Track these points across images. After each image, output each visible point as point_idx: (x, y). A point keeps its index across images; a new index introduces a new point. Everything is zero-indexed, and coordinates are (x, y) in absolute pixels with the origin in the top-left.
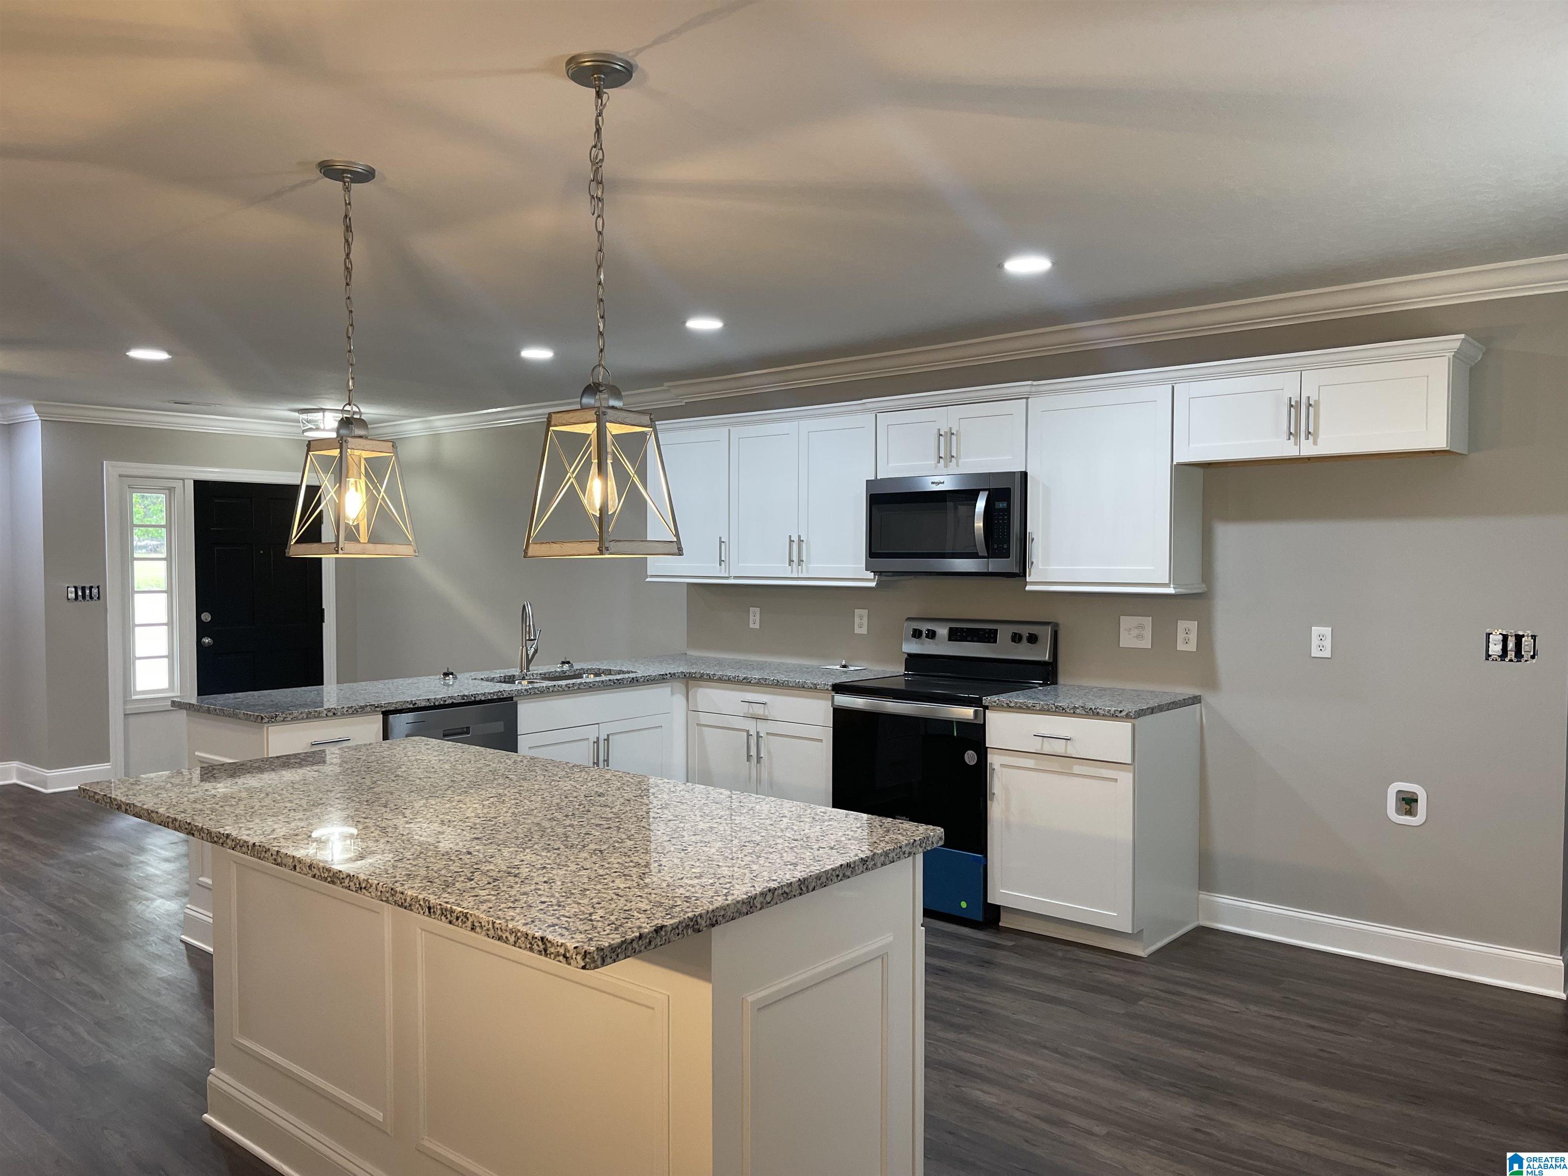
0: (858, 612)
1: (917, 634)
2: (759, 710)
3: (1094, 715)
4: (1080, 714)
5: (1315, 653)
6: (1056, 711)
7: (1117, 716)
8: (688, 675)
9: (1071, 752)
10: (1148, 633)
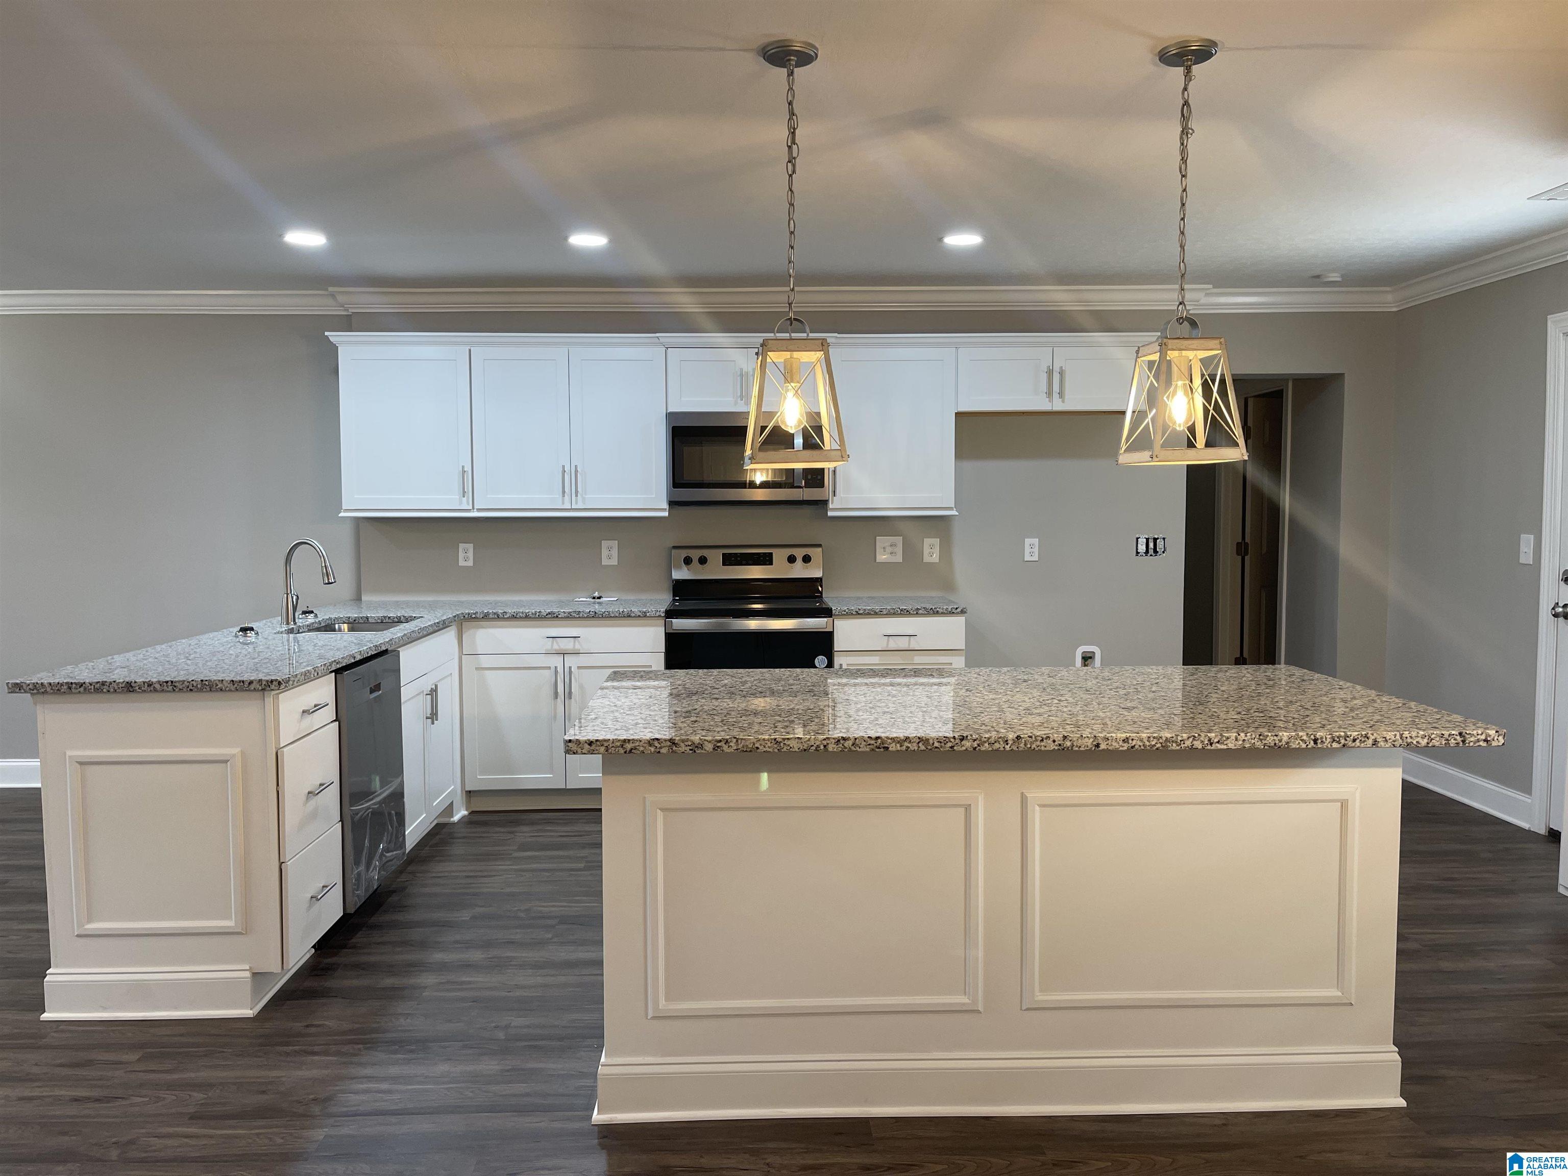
0: (605, 544)
1: (688, 561)
2: (567, 645)
3: (934, 614)
4: (922, 614)
5: (1027, 558)
6: (901, 614)
7: (953, 613)
8: (467, 616)
9: (914, 645)
10: (899, 550)
